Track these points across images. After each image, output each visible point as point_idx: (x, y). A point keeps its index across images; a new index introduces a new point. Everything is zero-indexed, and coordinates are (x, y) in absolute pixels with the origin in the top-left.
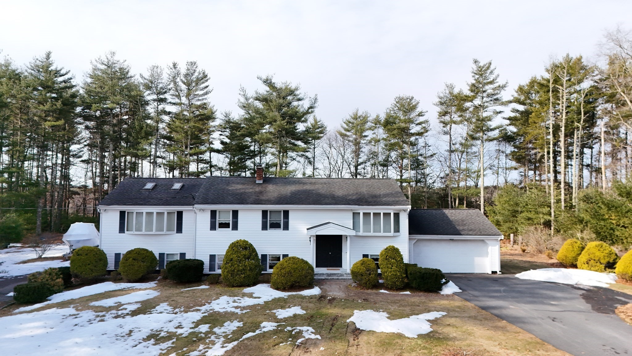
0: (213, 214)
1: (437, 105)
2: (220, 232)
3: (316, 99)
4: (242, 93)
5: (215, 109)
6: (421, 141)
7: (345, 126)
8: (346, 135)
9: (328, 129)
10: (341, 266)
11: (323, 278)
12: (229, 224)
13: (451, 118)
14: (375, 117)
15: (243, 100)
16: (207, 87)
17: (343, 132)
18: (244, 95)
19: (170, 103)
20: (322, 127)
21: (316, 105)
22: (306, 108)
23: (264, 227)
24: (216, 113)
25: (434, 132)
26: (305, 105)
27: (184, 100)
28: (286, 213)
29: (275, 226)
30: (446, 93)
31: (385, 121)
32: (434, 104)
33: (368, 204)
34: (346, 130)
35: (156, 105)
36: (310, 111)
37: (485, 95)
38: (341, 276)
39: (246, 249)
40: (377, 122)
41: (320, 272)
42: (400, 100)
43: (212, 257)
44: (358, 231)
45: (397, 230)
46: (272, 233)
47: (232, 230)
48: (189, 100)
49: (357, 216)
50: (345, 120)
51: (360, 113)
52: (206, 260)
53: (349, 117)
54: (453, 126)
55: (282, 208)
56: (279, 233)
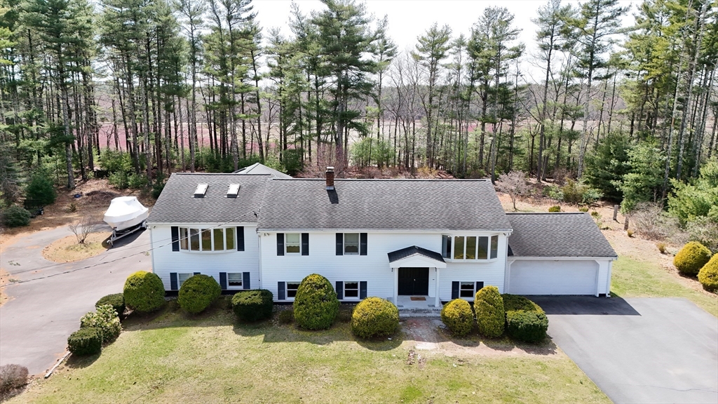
0: (280, 237)
1: (535, 22)
2: (288, 256)
3: (385, 21)
4: (294, 11)
6: (512, 68)
7: (421, 46)
8: (421, 58)
9: (399, 50)
10: (427, 294)
11: (408, 315)
12: (299, 247)
13: (552, 39)
14: (458, 37)
15: (294, 18)
16: (251, 9)
17: (417, 52)
18: (297, 13)
19: (207, 26)
20: (392, 47)
21: (385, 27)
22: (373, 33)
23: (339, 252)
24: (261, 32)
25: (529, 56)
26: (372, 28)
27: (224, 25)
28: (364, 236)
29: (351, 250)
30: (549, 8)
31: (471, 43)
32: (532, 20)
33: (461, 227)
34: (421, 50)
35: (190, 31)
36: (378, 36)
37: (600, 18)
38: (429, 312)
39: (321, 287)
40: (460, 43)
41: (405, 308)
42: (490, 13)
43: (281, 285)
44: (449, 256)
45: (494, 255)
46: (348, 258)
47: (302, 255)
48: (230, 25)
49: (447, 242)
50: (420, 37)
51: (439, 29)
52: (274, 289)
53: (425, 35)
54: (553, 51)
55: (360, 231)
56: (356, 258)
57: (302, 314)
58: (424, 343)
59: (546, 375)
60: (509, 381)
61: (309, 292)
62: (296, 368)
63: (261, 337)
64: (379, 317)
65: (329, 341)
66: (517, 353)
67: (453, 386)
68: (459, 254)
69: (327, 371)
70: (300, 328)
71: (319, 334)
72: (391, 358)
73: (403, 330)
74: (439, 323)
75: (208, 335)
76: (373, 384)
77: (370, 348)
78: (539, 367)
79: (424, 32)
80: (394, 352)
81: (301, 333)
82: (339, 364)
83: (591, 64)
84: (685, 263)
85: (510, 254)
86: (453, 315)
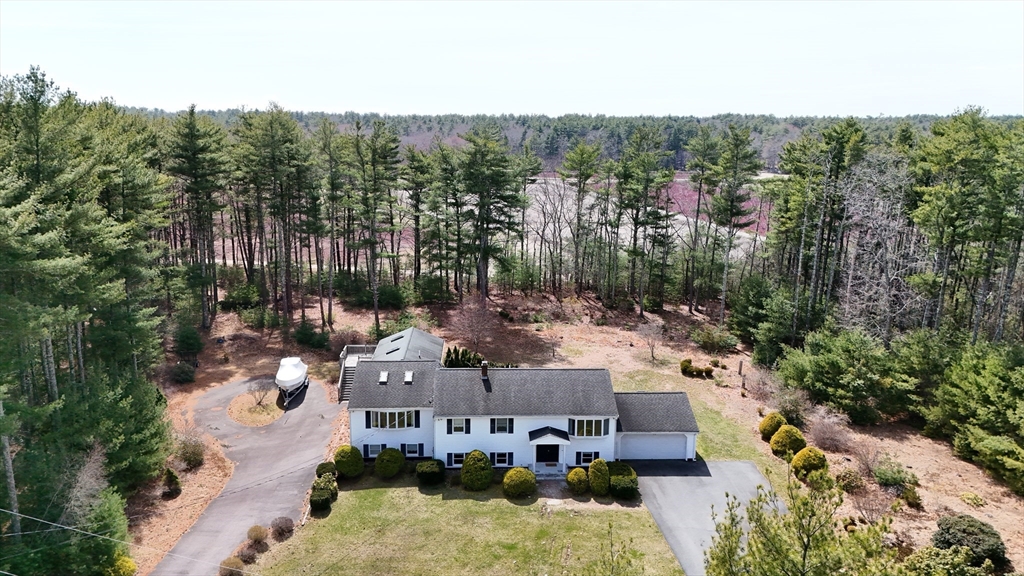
0: (449, 422)
2: (455, 435)
10: (557, 461)
11: (543, 479)
12: (463, 428)
23: (493, 431)
28: (511, 421)
29: (502, 429)
33: (582, 414)
38: (558, 476)
39: (481, 460)
41: (541, 473)
43: (449, 455)
44: (573, 434)
45: (606, 433)
46: (499, 436)
47: (466, 433)
49: (572, 422)
52: (444, 458)
55: (508, 417)
56: (505, 435)
57: (467, 479)
58: (553, 500)
61: (472, 464)
62: (468, 517)
63: (440, 496)
64: (522, 483)
65: (487, 499)
66: (615, 507)
67: (569, 529)
68: (581, 433)
69: (487, 520)
70: (466, 489)
71: (480, 494)
72: (530, 511)
73: (539, 490)
74: (564, 484)
75: (402, 495)
76: (518, 528)
77: (515, 504)
80: (532, 507)
81: (467, 493)
82: (495, 515)
85: (619, 429)
86: (573, 480)
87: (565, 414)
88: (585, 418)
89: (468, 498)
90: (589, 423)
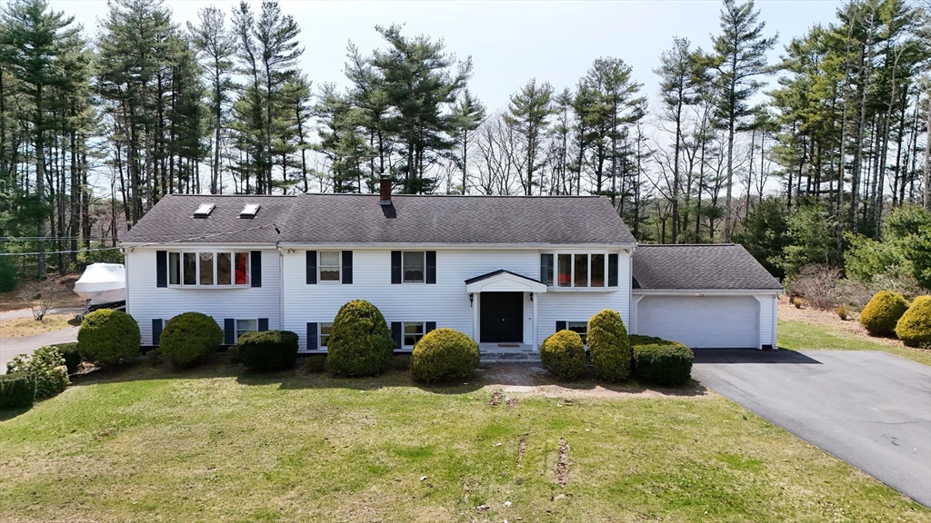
0: (311, 256)
1: (658, 72)
2: (323, 287)
3: (469, 64)
4: (351, 54)
5: (309, 80)
6: (633, 131)
7: (515, 107)
8: (516, 122)
9: (488, 112)
10: (521, 341)
11: (494, 361)
12: (338, 272)
13: (680, 92)
14: (561, 92)
15: (352, 65)
16: (295, 44)
17: (511, 115)
18: (355, 57)
19: (238, 70)
20: (479, 109)
21: (469, 73)
22: (454, 79)
23: (396, 279)
24: (310, 87)
25: (653, 117)
26: (453, 73)
27: (260, 64)
28: (431, 256)
29: (414, 276)
30: (674, 54)
31: (578, 99)
32: (654, 71)
33: (567, 240)
34: (516, 113)
35: (215, 73)
36: (459, 83)
37: (739, 56)
38: (523, 358)
39: (367, 315)
40: (565, 100)
41: (489, 353)
42: (601, 66)
43: (312, 327)
44: (551, 283)
45: (613, 282)
46: (408, 288)
47: (343, 283)
48: (268, 66)
49: (547, 262)
50: (514, 97)
51: (538, 87)
52: (302, 332)
53: (520, 93)
54: (684, 106)
55: (424, 247)
56: (420, 288)
57: (338, 353)
58: (515, 387)
59: (694, 413)
60: (640, 419)
61: (349, 322)
62: (326, 411)
63: (278, 385)
64: (450, 350)
65: (376, 387)
67: (557, 424)
68: (564, 280)
70: (335, 376)
72: (467, 401)
73: (486, 375)
74: (538, 369)
75: (197, 385)
76: (438, 423)
77: (435, 392)
78: (684, 406)
79: (518, 89)
80: (472, 395)
82: (388, 407)
83: (732, 112)
84: (876, 318)
85: (635, 285)
86: (557, 348)
87: (536, 241)
88: (573, 250)
89: (337, 386)
90: (582, 260)
